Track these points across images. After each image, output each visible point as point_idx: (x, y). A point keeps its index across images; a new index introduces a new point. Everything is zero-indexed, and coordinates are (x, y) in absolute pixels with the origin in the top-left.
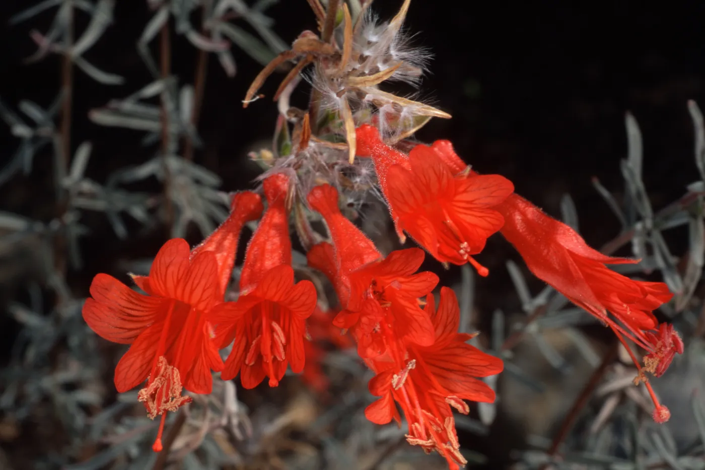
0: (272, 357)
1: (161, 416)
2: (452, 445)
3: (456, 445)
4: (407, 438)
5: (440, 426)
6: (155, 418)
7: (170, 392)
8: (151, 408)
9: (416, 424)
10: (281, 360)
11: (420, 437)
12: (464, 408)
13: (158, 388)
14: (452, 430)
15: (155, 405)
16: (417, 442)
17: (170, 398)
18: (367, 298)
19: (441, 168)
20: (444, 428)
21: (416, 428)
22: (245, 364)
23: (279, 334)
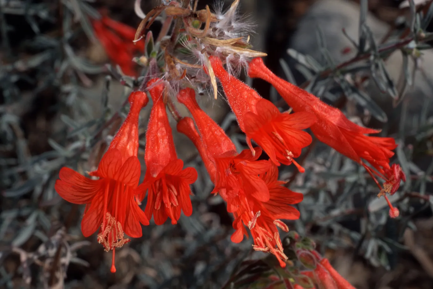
0: (171, 204)
1: (112, 250)
2: (279, 249)
3: (282, 249)
4: (253, 247)
5: (271, 238)
6: (109, 251)
7: (116, 237)
8: (106, 246)
9: (258, 238)
10: (176, 206)
11: (261, 246)
12: (286, 228)
13: (108, 233)
14: (279, 240)
15: (108, 244)
16: (259, 249)
17: (118, 241)
18: (228, 175)
19: (275, 111)
20: (274, 239)
21: (258, 240)
22: (155, 209)
23: (173, 190)
